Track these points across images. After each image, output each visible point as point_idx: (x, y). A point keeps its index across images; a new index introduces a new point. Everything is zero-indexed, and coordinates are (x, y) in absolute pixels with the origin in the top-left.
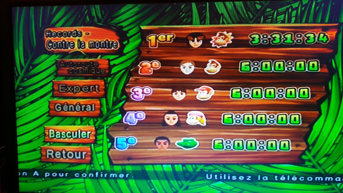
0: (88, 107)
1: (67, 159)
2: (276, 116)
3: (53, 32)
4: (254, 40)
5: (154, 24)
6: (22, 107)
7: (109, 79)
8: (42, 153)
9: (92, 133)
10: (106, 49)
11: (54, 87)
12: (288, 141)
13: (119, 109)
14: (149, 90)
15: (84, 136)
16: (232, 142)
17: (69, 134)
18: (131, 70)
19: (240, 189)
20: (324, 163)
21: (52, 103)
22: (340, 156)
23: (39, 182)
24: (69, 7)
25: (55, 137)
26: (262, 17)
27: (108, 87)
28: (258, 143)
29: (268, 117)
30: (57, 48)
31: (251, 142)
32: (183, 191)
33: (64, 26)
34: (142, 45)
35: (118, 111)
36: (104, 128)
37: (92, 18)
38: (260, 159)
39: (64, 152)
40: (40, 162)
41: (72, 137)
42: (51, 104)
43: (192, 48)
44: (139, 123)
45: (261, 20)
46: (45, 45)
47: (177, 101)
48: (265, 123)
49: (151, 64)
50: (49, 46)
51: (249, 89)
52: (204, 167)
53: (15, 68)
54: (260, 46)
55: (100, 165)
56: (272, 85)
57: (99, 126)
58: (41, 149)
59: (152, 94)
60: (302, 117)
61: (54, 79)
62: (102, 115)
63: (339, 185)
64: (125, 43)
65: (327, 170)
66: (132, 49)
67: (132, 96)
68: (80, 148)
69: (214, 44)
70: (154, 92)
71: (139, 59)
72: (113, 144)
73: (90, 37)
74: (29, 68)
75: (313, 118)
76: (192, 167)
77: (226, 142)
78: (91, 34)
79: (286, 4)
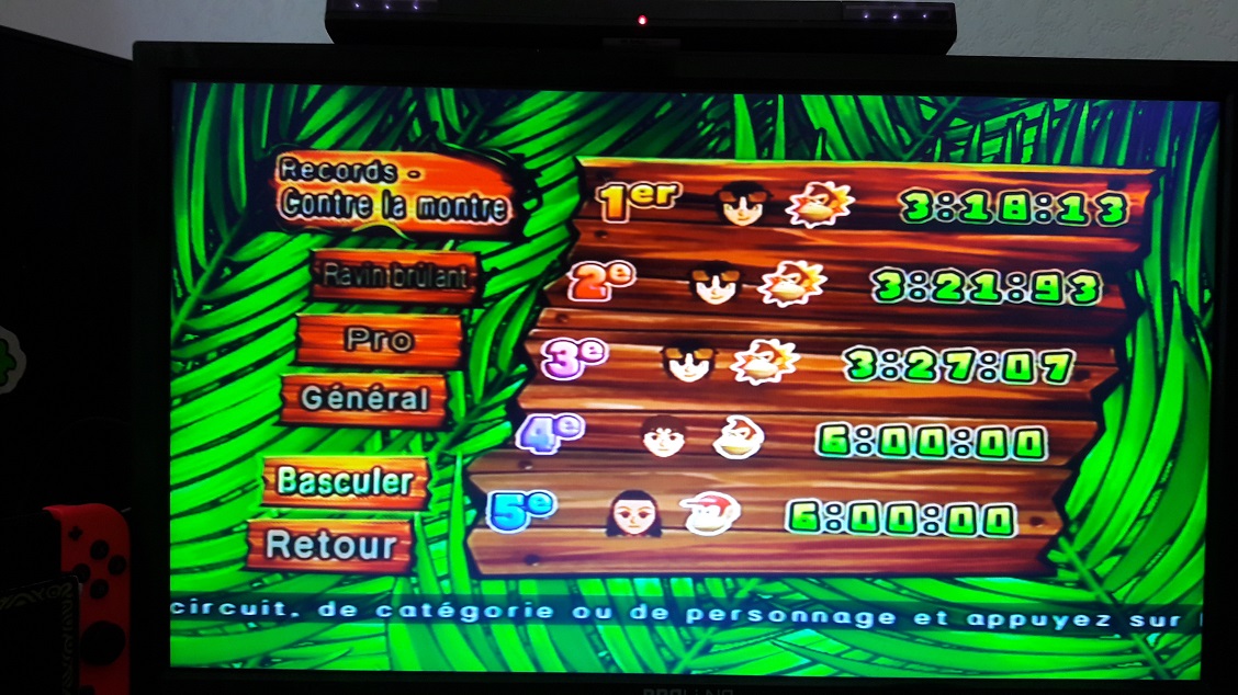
0: (409, 397)
1: (334, 560)
2: (974, 434)
3: (302, 165)
4: (914, 210)
5: (618, 152)
6: (190, 397)
7: (478, 313)
8: (252, 541)
9: (419, 478)
10: (471, 222)
11: (300, 334)
12: (1010, 508)
13: (503, 406)
14: (598, 348)
15: (391, 487)
16: (845, 509)
17: (343, 480)
18: (546, 287)
19: (866, 651)
20: (1110, 572)
21: (290, 384)
22: (1156, 554)
23: (239, 633)
24: (360, 88)
25: (297, 491)
26: (939, 142)
27: (472, 337)
28: (920, 512)
29: (950, 435)
30: (316, 213)
31: (902, 509)
32: (694, 657)
33: (343, 146)
34: (581, 214)
35: (501, 412)
36: (454, 462)
37: (429, 127)
38: (929, 560)
39: (324, 539)
40: (243, 569)
41: (351, 491)
42: (287, 388)
43: (731, 227)
44: (565, 447)
45: (934, 151)
46: (275, 202)
47: (683, 382)
48: (942, 453)
49: (607, 269)
50: (291, 208)
51: (898, 352)
52: (760, 584)
53: (175, 272)
54: (931, 228)
55: (440, 579)
56: (967, 342)
57: (441, 457)
58: (248, 530)
59: (608, 361)
60: (1050, 439)
61: (300, 311)
62: (450, 423)
63: (1152, 638)
64: (529, 205)
65: (1119, 595)
66: (550, 226)
67: (547, 365)
68: (377, 526)
69: (796, 216)
70: (613, 356)
71: (570, 255)
72: (481, 514)
73: (424, 185)
74: (222, 272)
75: (1083, 440)
76: (725, 585)
77: (828, 509)
78: (428, 176)
79: (1008, 109)
